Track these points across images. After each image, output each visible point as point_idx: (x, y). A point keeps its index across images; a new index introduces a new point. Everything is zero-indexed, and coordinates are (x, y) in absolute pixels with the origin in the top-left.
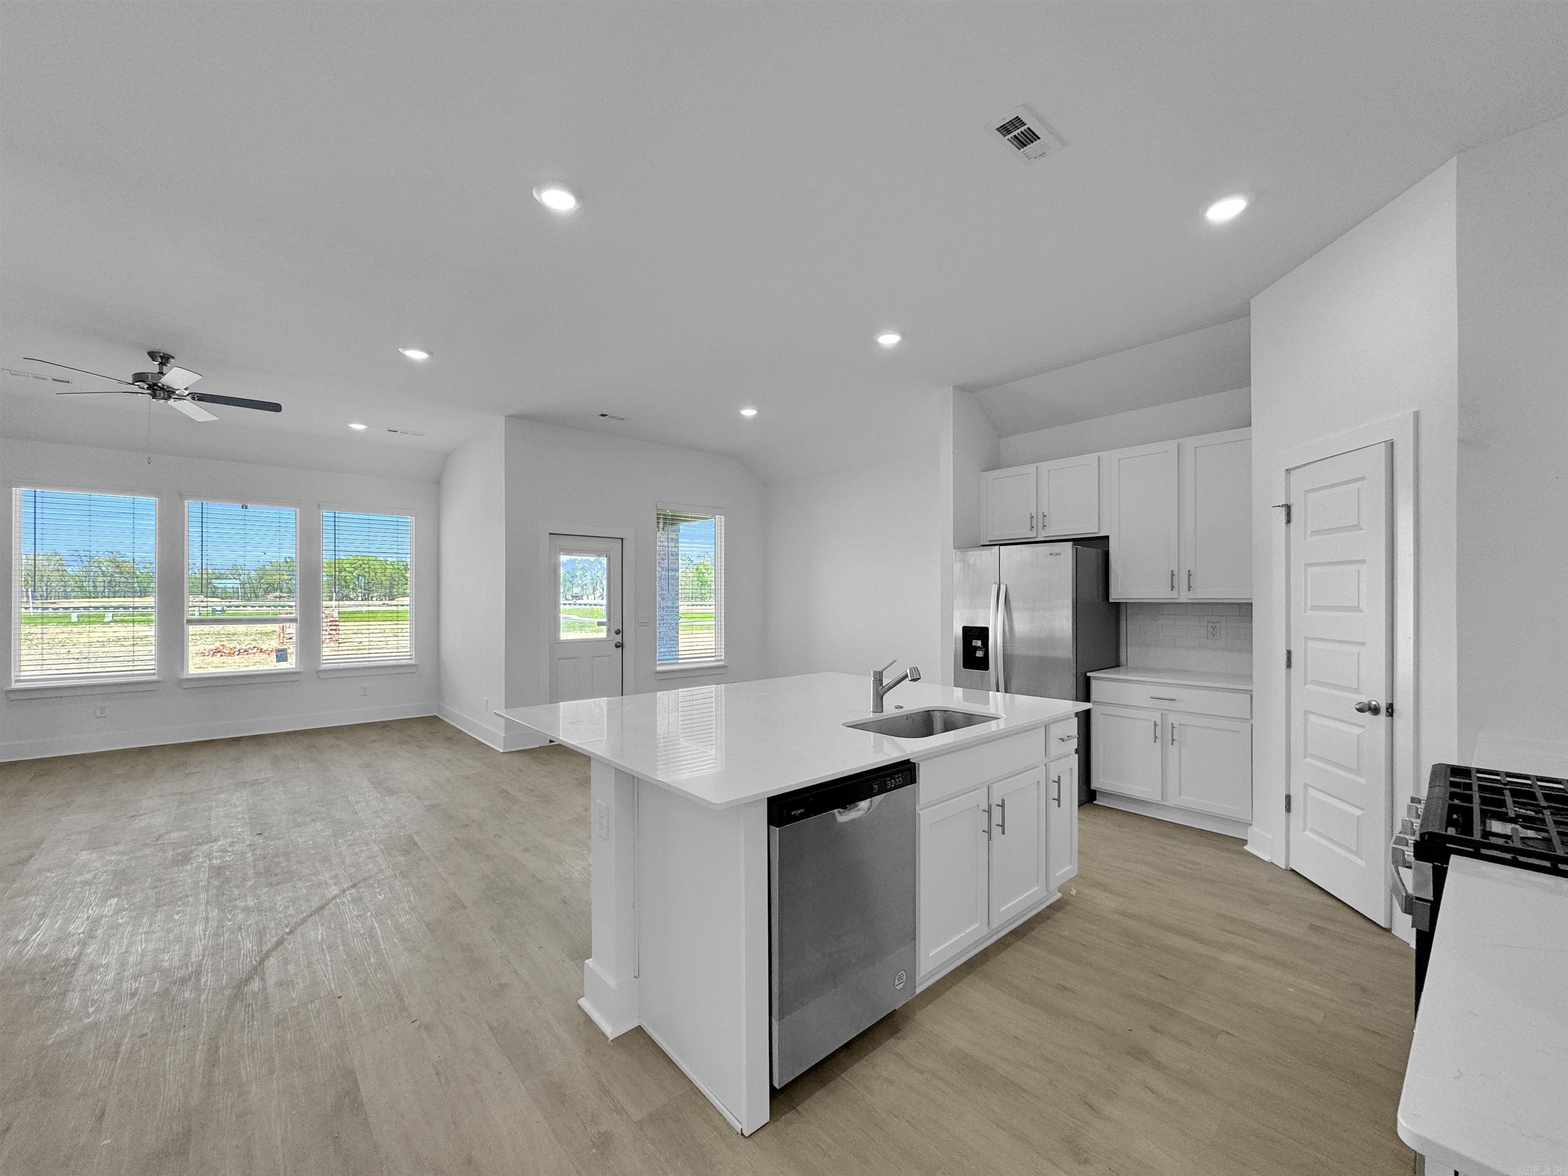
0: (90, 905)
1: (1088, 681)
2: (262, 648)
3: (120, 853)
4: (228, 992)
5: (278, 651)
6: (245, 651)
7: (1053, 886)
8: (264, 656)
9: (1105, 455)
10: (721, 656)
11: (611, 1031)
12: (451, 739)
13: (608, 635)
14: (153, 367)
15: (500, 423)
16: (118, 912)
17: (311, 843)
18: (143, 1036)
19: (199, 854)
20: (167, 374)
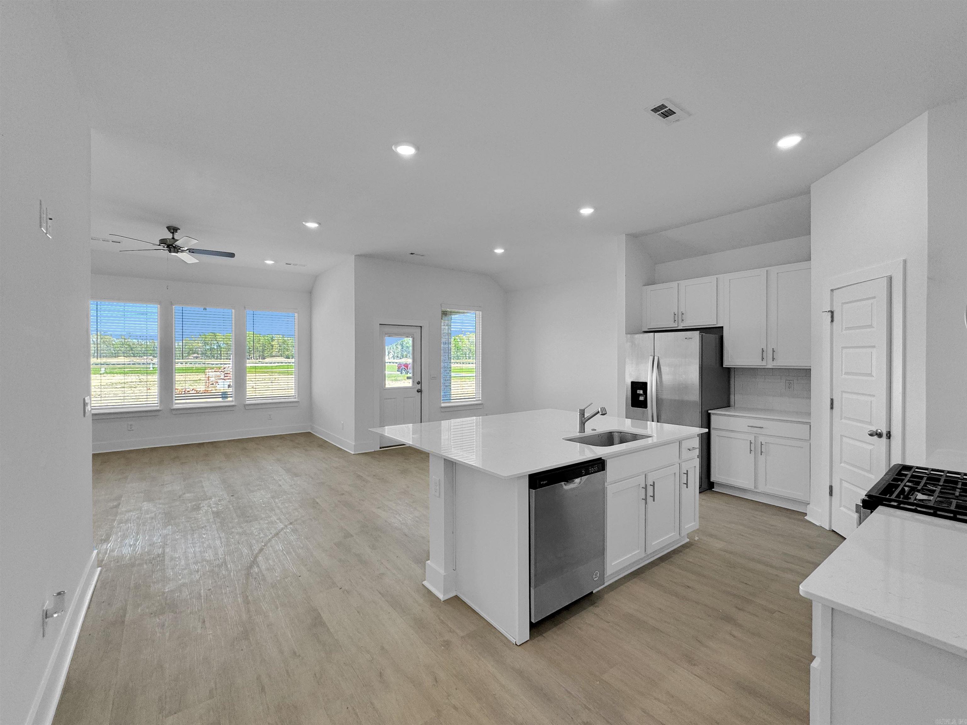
0: (159, 529)
1: (709, 415)
3: (163, 504)
4: (243, 572)
7: (684, 533)
9: (721, 276)
10: (480, 397)
11: (441, 597)
12: (321, 446)
13: (413, 385)
14: (169, 236)
15: (351, 259)
16: (174, 533)
17: (261, 501)
18: (210, 590)
19: (204, 505)
20: (177, 239)
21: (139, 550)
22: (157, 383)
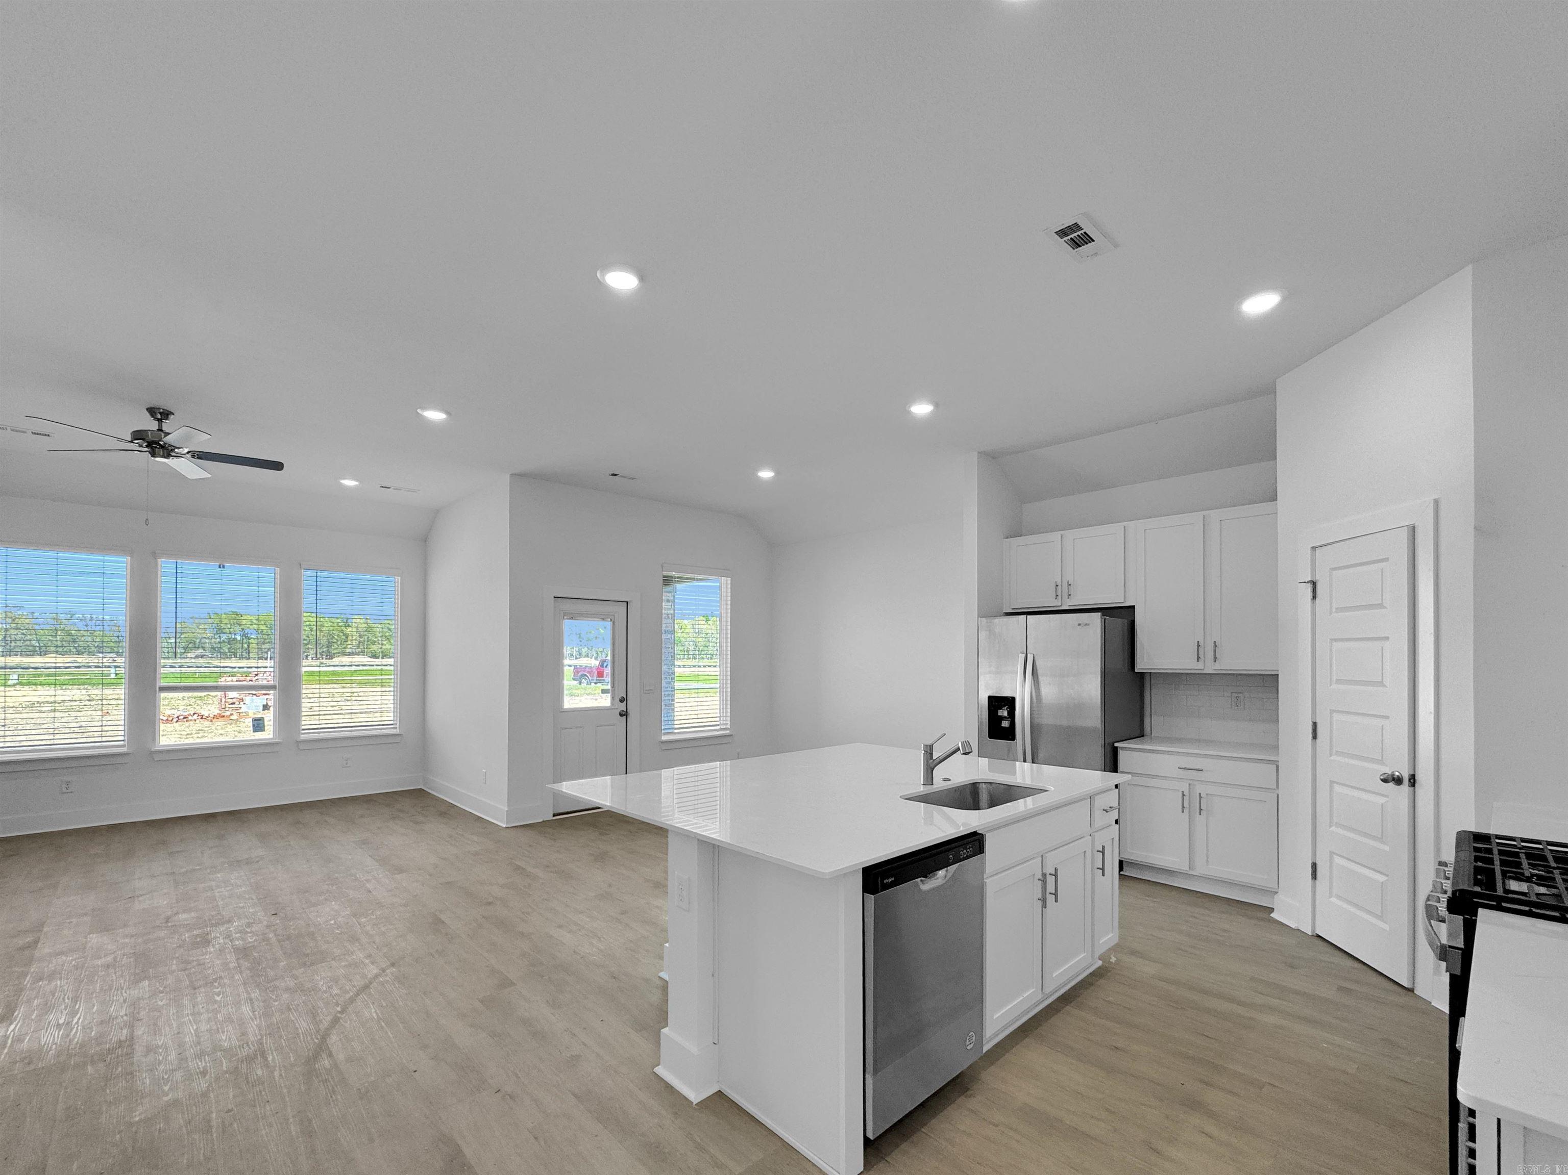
0: (123, 988)
1: (1115, 751)
2: (202, 714)
3: (132, 936)
4: (299, 1069)
5: (255, 720)
6: (184, 718)
7: (1096, 954)
8: (207, 723)
9: (1131, 525)
10: (727, 724)
11: (694, 1096)
12: (445, 813)
13: (612, 704)
14: (151, 425)
15: (504, 482)
16: (154, 994)
17: (332, 922)
18: (229, 1111)
19: (218, 936)
20: (167, 431)
21: (78, 1035)
22: (122, 702)
